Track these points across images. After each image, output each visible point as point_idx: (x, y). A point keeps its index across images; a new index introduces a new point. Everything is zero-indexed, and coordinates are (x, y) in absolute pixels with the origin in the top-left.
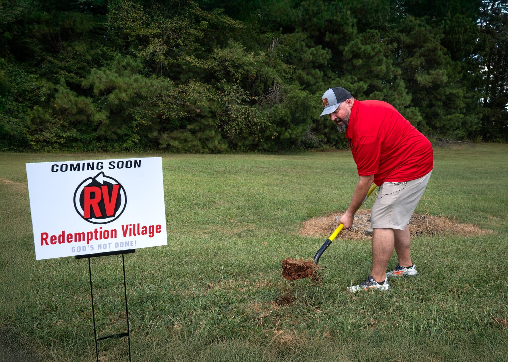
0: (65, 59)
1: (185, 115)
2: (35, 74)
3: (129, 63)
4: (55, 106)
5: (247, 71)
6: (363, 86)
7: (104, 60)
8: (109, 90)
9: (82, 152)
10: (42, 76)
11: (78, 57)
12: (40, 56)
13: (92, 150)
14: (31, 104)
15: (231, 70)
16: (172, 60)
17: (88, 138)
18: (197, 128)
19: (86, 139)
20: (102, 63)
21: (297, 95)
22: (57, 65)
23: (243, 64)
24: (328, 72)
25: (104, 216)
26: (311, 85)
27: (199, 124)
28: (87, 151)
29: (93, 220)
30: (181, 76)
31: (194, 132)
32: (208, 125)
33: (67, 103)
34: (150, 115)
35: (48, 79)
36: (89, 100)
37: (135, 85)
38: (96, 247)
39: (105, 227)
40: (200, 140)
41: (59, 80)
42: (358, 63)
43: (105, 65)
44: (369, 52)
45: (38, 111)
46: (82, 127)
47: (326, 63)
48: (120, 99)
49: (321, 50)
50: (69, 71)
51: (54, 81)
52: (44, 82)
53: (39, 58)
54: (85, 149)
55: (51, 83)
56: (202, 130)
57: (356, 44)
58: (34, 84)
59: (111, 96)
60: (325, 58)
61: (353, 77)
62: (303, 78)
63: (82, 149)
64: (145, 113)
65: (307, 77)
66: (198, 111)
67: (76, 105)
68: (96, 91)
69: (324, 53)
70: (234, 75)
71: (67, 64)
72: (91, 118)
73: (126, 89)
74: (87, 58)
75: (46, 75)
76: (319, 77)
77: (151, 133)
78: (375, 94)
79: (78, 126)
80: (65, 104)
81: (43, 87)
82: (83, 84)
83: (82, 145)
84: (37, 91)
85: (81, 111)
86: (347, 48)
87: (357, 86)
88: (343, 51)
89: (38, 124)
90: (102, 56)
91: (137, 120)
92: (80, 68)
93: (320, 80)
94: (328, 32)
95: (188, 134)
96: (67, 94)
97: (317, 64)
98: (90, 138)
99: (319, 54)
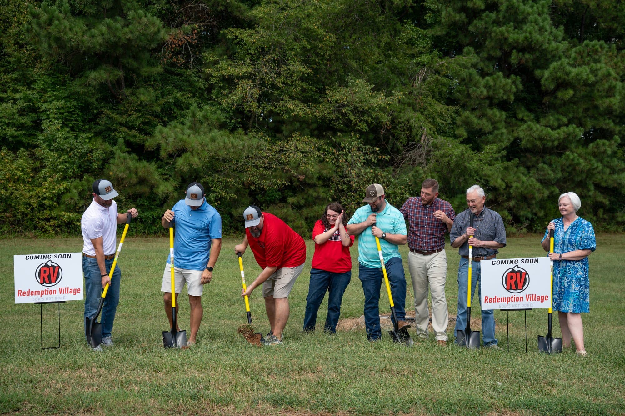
0: (127, 111)
1: (283, 184)
2: (89, 132)
3: (207, 115)
4: (111, 173)
5: (377, 118)
6: (574, 132)
7: (178, 109)
8: (181, 152)
9: (142, 236)
10: (97, 134)
11: (143, 108)
12: (96, 108)
13: (155, 233)
14: (81, 171)
15: (352, 118)
16: (268, 107)
17: (151, 217)
18: (302, 202)
19: (148, 217)
20: (174, 115)
21: (450, 152)
22: (116, 120)
23: (370, 108)
24: (518, 111)
25: (50, 283)
26: (485, 134)
27: (305, 196)
28: (148, 234)
29: (45, 284)
30: (284, 128)
31: (298, 207)
32: (318, 197)
33: (124, 172)
34: (234, 185)
35: (105, 139)
36: (152, 167)
37: (210, 147)
38: (45, 299)
39: (50, 288)
40: (306, 219)
41: (117, 140)
42: (567, 96)
43: (179, 117)
44: (585, 77)
45: (88, 181)
46: (144, 202)
47: (512, 97)
48: (190, 165)
49: (503, 80)
50: (131, 128)
51: (111, 141)
52: (99, 142)
53: (95, 111)
54: (146, 231)
55: (107, 143)
56: (309, 204)
57: (561, 68)
58: (85, 146)
59: (180, 162)
60: (510, 90)
61: (561, 117)
62: (472, 122)
63: (143, 231)
64: (227, 182)
65: (479, 121)
66: (302, 177)
67: (136, 173)
68: (163, 154)
69: (507, 84)
70: (356, 124)
71: (129, 118)
72: (155, 190)
73: (199, 151)
74: (155, 109)
75: (102, 133)
76: (500, 121)
77: (236, 208)
78: (598, 144)
79: (138, 201)
80: (121, 172)
81: (97, 149)
82: (147, 144)
83: (142, 225)
84: (89, 155)
85: (142, 181)
86: (547, 74)
87: (564, 132)
88: (541, 78)
89: (88, 198)
90: (175, 105)
91: (216, 192)
92: (144, 123)
93: (502, 125)
94: (514, 51)
95: (289, 212)
96: (125, 159)
97: (496, 101)
98: (153, 217)
99: (498, 84)
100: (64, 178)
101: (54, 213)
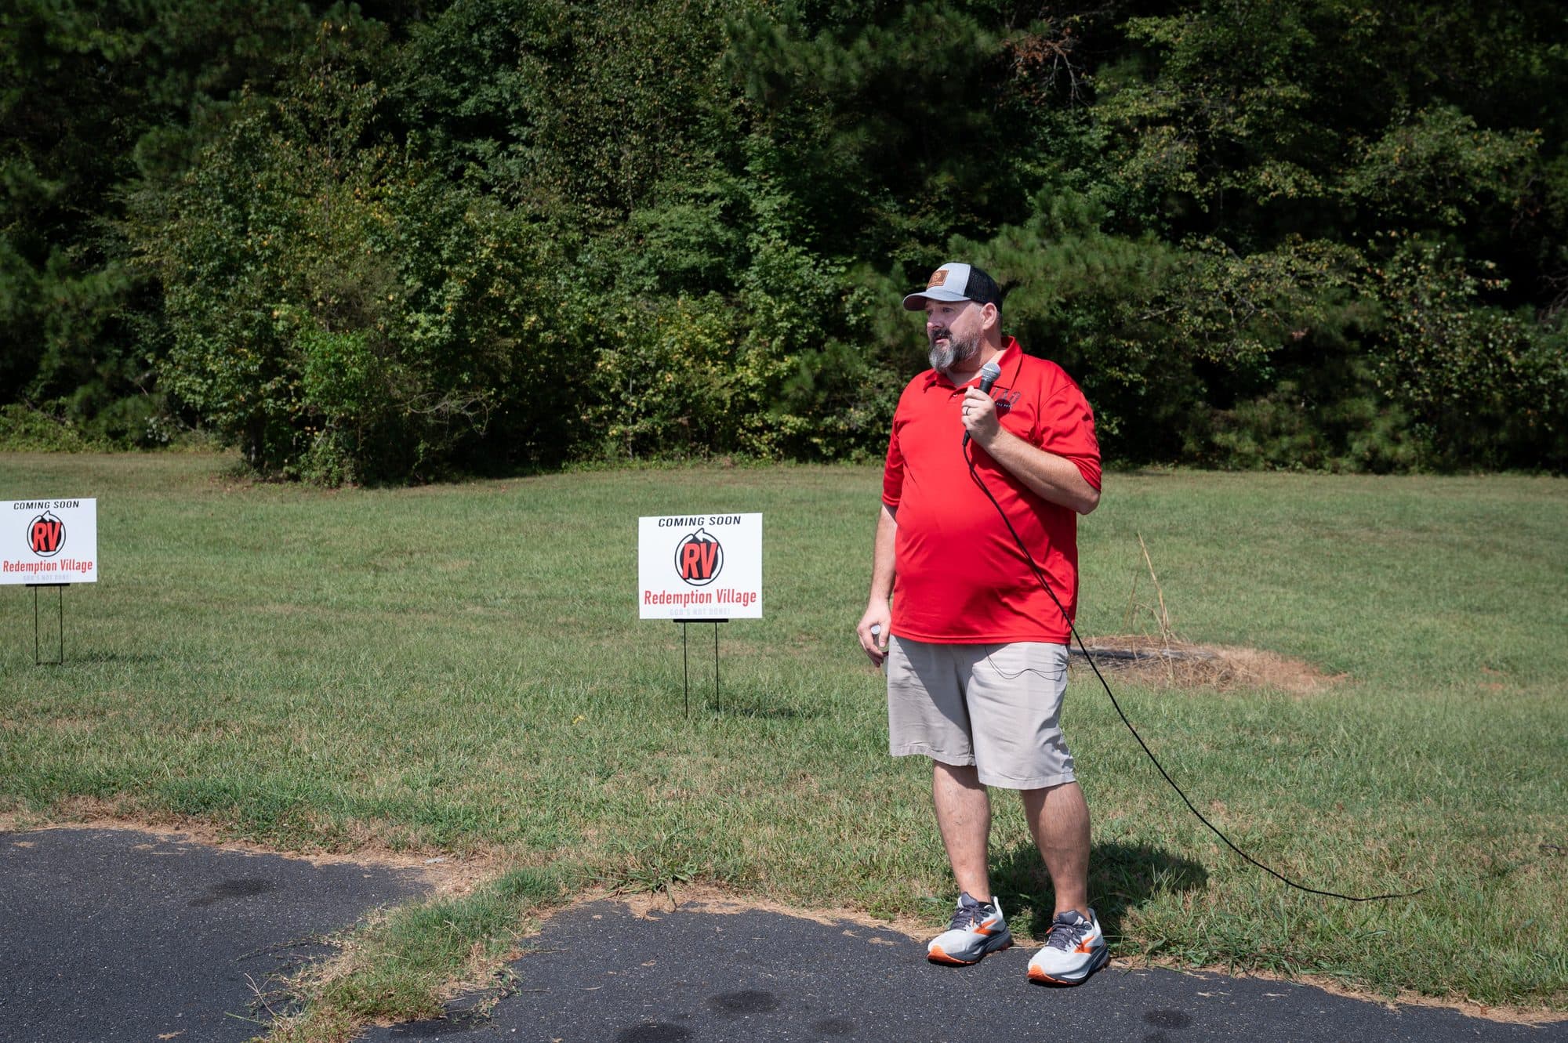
0: (920, 207)
1: (1256, 349)
2: (847, 254)
10: (862, 257)
15: (1422, 195)
25: (701, 577)
33: (894, 331)
34: (1140, 355)
45: (836, 352)
55: (877, 273)
64: (1124, 349)
66: (1297, 334)
70: (1436, 210)
71: (921, 222)
84: (842, 299)
89: (837, 387)
91: (1098, 371)
100: (790, 347)
101: (771, 417)
